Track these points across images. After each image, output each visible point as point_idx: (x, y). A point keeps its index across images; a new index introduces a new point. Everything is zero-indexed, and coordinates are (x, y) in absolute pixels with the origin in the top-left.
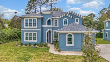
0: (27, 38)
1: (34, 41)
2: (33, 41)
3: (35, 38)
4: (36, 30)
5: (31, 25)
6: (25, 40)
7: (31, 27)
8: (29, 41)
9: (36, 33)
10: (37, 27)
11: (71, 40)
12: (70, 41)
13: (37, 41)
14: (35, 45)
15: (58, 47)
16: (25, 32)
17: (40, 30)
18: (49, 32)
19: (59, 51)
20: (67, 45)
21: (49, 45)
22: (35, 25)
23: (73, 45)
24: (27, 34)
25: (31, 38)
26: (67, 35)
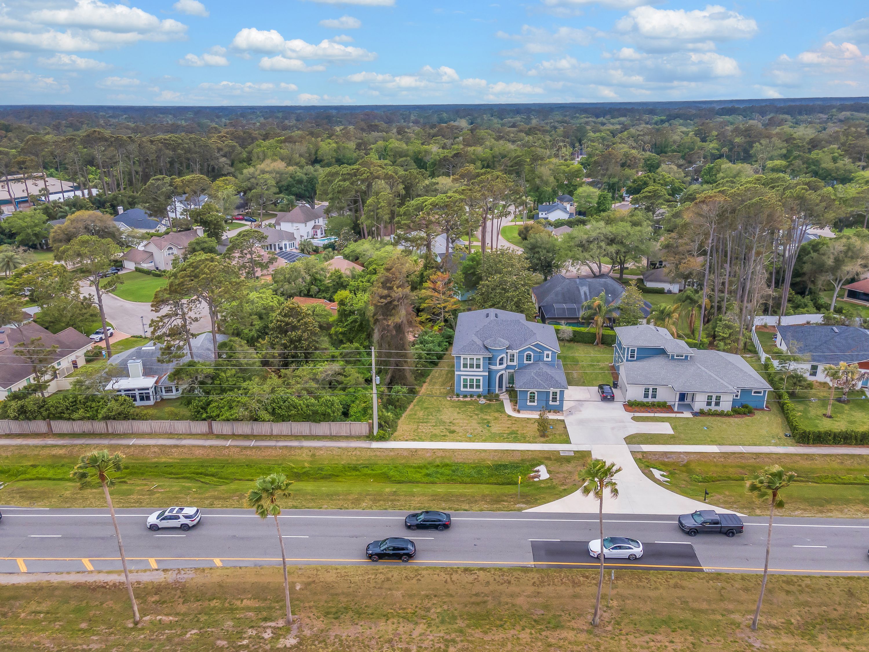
0: (465, 386)
1: (478, 390)
2: (475, 390)
3: (478, 386)
4: (481, 374)
5: (472, 366)
6: (462, 389)
7: (472, 369)
8: (468, 389)
9: (481, 378)
10: (481, 369)
11: (534, 398)
12: (532, 399)
13: (481, 390)
14: (479, 396)
15: (517, 403)
16: (462, 377)
17: (487, 374)
18: (501, 377)
19: (519, 411)
20: (529, 403)
21: (502, 397)
22: (478, 366)
23: (535, 404)
24: (465, 380)
25: (472, 386)
26: (529, 393)
